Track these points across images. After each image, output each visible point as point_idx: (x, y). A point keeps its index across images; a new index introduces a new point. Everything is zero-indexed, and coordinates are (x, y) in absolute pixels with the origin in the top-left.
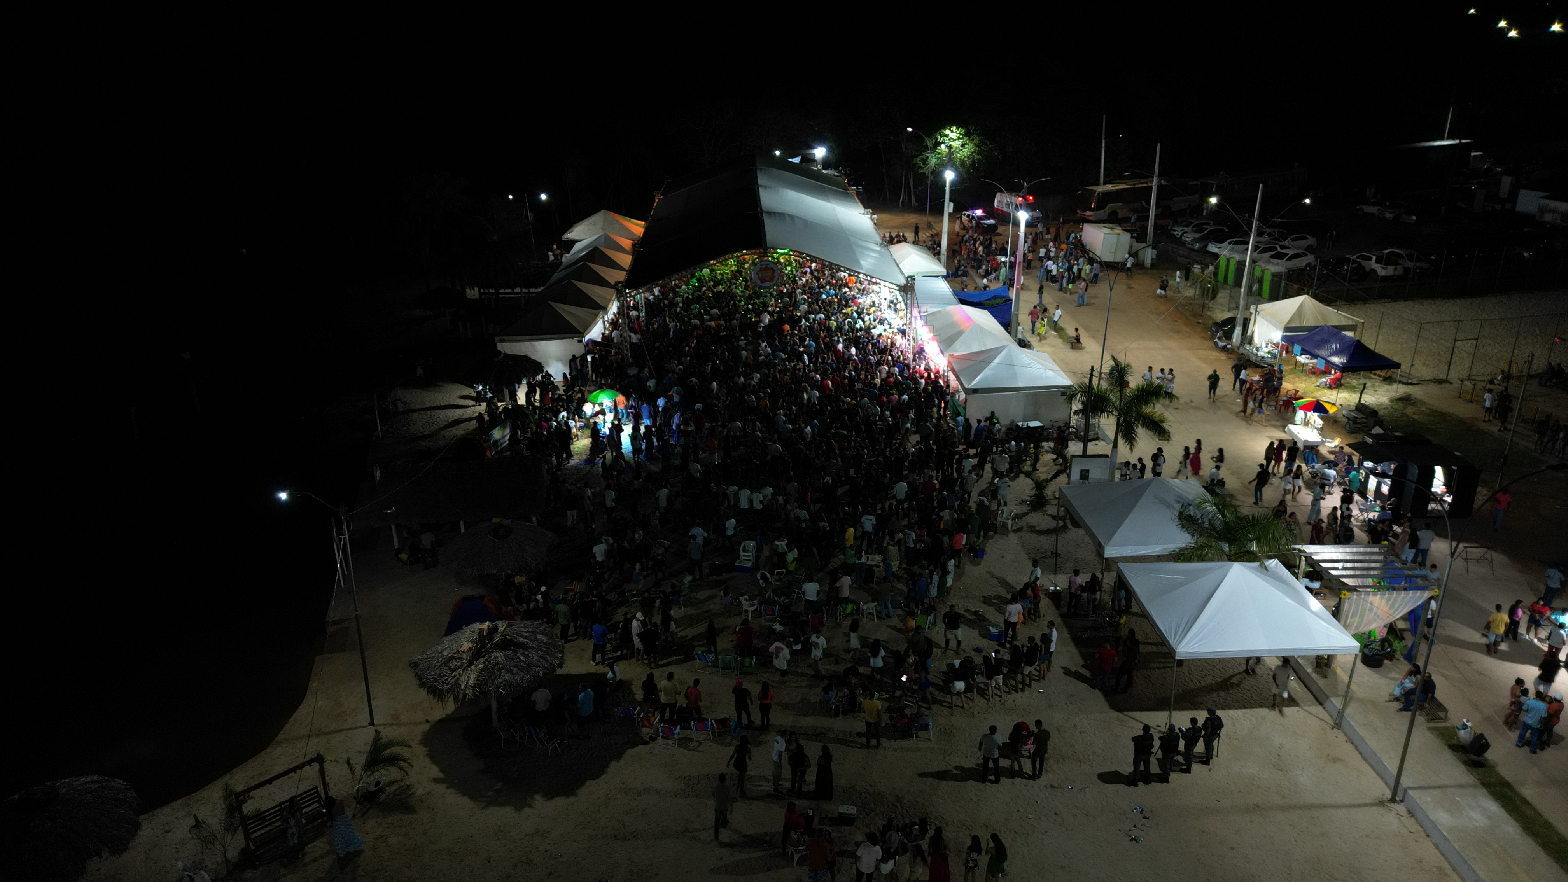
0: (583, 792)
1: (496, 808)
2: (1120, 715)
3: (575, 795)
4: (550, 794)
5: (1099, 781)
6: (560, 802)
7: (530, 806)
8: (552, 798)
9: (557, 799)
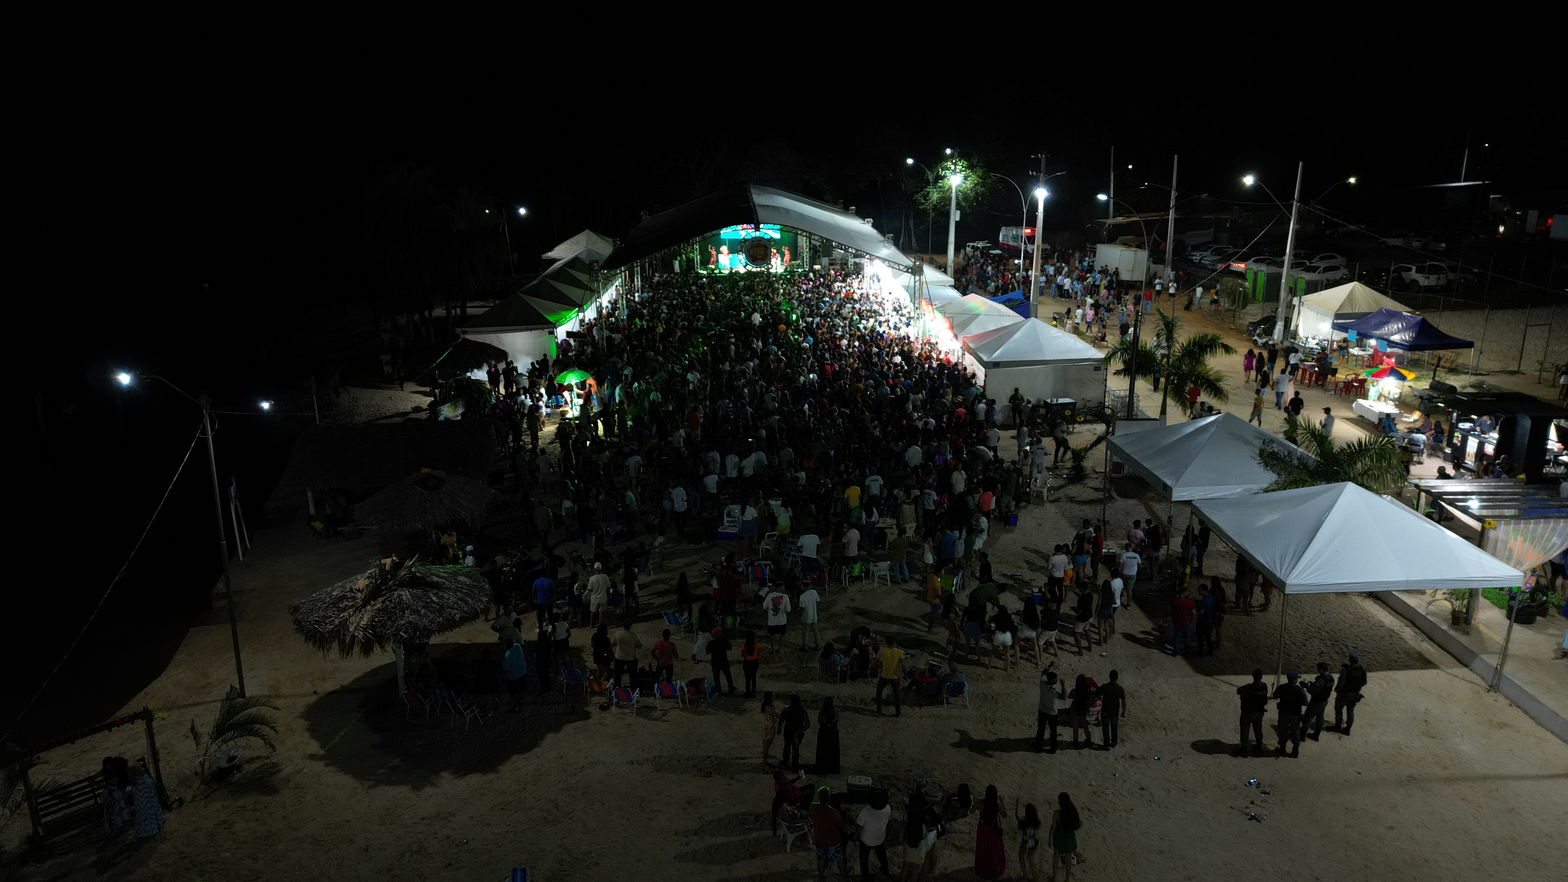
0: (506, 769)
1: (387, 788)
2: (1210, 679)
3: (497, 772)
4: (462, 771)
5: (1194, 752)
6: (475, 779)
7: (433, 785)
8: (464, 776)
9: (470, 776)
